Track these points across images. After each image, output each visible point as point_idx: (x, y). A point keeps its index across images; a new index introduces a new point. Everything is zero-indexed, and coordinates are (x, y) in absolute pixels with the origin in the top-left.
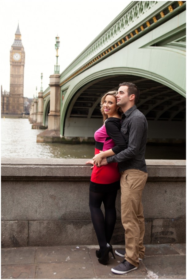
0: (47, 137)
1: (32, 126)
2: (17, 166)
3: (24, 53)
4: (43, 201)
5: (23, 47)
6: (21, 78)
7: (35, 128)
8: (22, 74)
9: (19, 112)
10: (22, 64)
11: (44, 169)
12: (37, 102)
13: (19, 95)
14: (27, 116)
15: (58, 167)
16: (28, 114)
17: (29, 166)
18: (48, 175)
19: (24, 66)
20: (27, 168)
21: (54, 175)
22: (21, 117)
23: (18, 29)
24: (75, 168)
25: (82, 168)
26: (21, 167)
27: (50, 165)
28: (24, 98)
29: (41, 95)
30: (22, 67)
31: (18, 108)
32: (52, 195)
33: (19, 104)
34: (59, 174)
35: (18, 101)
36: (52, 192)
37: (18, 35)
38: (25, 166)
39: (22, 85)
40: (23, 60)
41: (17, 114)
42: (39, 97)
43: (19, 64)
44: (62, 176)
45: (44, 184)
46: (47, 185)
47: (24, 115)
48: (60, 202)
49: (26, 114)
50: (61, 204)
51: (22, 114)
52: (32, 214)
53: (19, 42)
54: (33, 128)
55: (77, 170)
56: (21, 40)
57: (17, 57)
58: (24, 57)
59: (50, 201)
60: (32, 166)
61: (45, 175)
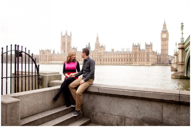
0: (177, 76)
1: (171, 70)
2: (119, 90)
3: (168, 33)
4: (132, 109)
5: (167, 31)
6: (167, 46)
7: (173, 71)
8: (167, 44)
9: (166, 63)
10: (167, 39)
11: (131, 92)
12: (174, 58)
13: (166, 54)
14: (170, 65)
15: (139, 92)
16: (171, 64)
17: (124, 90)
18: (133, 96)
19: (168, 40)
20: (123, 91)
21: (136, 96)
22: (167, 66)
23: (165, 22)
24: (148, 93)
25: (151, 93)
26: (120, 90)
27: (135, 91)
28: (168, 56)
29: (176, 54)
30: (167, 41)
31: (165, 61)
32: (137, 106)
33: (166, 59)
34: (139, 96)
35: (165, 58)
36: (137, 105)
37: (165, 25)
38: (122, 90)
39: (167, 50)
40: (167, 37)
41: (165, 64)
42: (175, 55)
43: (165, 39)
44: (140, 97)
45: (133, 100)
46: (134, 100)
47: (168, 64)
48: (141, 111)
49: (169, 64)
50: (141, 112)
51: (167, 64)
52: (127, 115)
53: (165, 28)
54: (171, 71)
55: (149, 94)
56: (166, 28)
57: (164, 36)
58: (168, 36)
59: (136, 109)
60: (125, 90)
61: (132, 95)
